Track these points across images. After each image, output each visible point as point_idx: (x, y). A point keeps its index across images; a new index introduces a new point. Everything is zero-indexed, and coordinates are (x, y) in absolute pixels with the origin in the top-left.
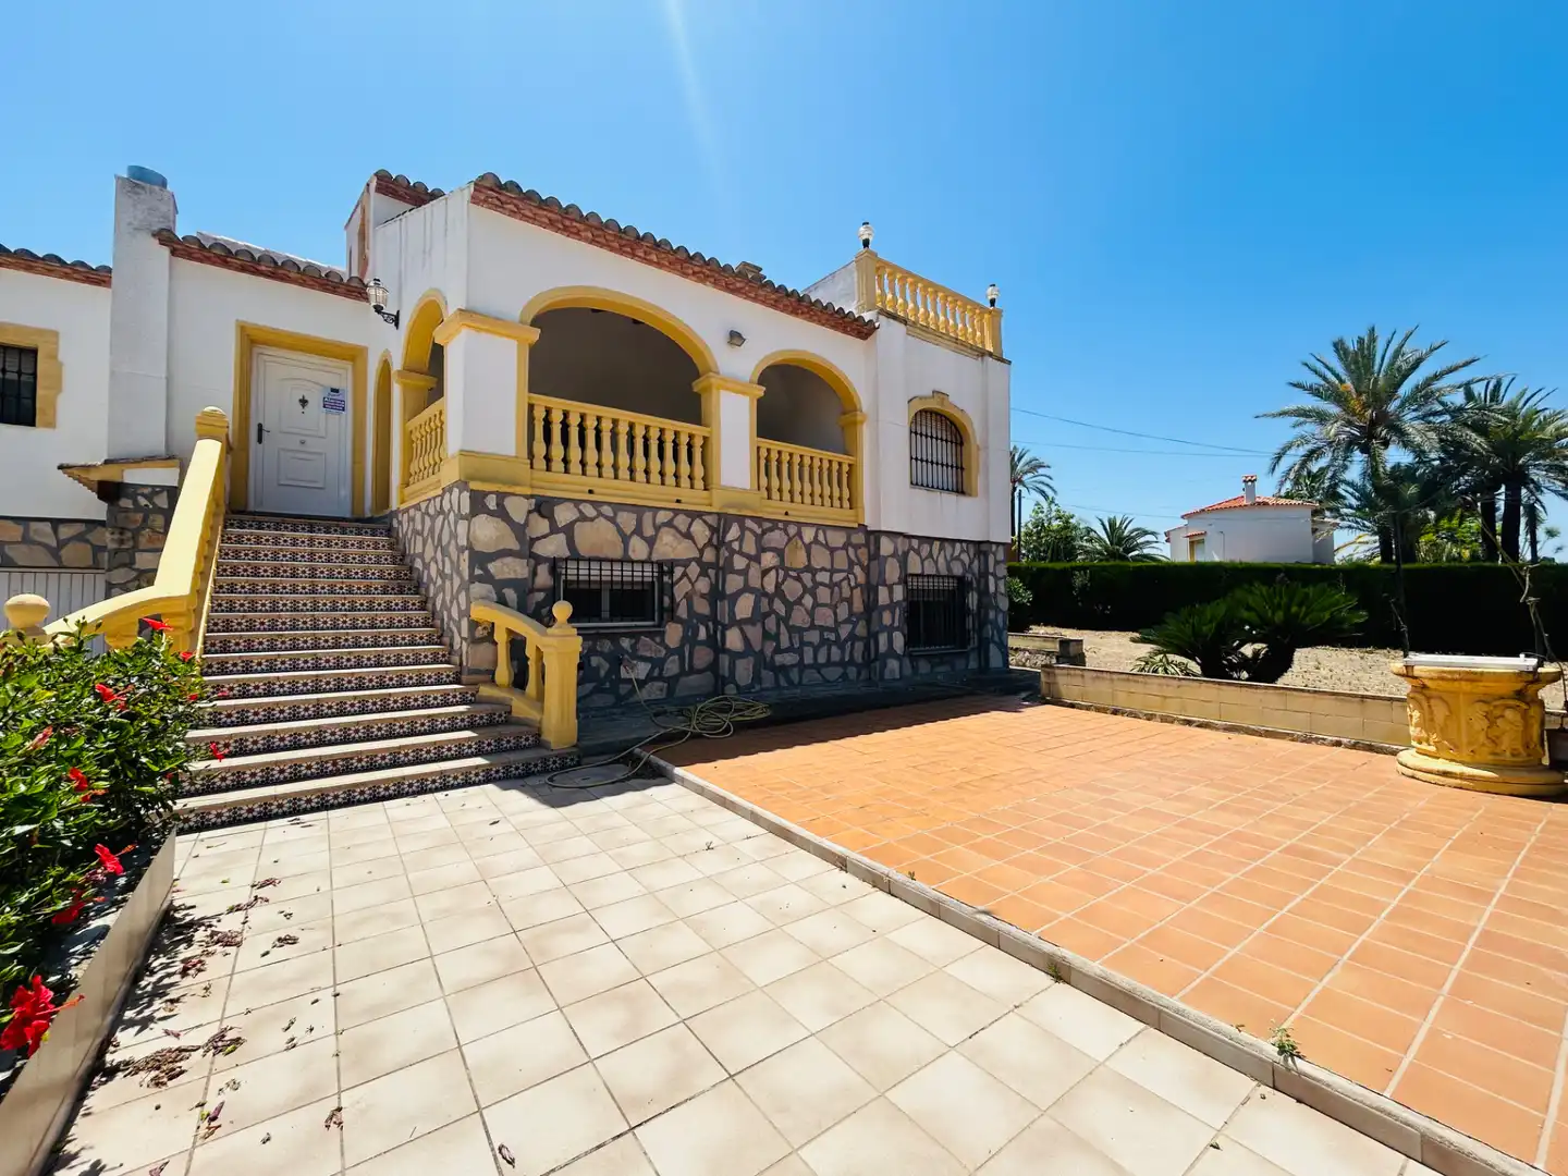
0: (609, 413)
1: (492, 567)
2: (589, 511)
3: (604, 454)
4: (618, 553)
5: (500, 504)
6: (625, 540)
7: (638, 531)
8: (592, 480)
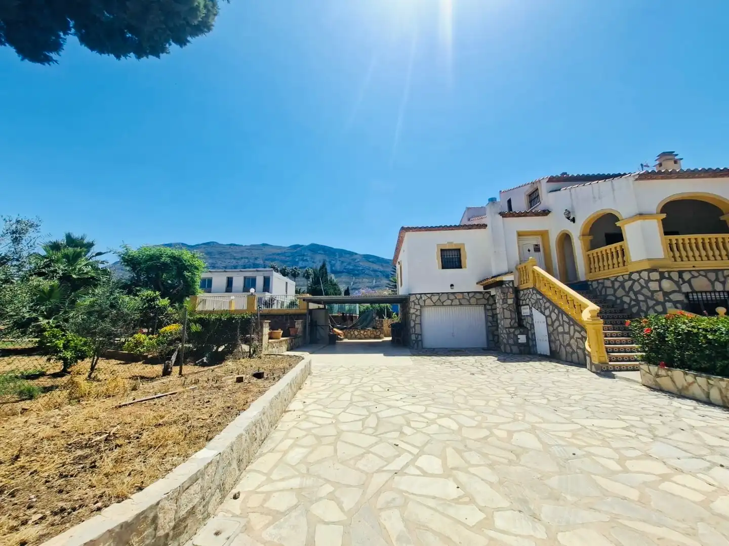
0: (693, 236)
1: (672, 296)
2: (696, 274)
3: (695, 251)
4: (710, 289)
5: (669, 275)
6: (713, 283)
7: (717, 279)
8: (692, 263)
